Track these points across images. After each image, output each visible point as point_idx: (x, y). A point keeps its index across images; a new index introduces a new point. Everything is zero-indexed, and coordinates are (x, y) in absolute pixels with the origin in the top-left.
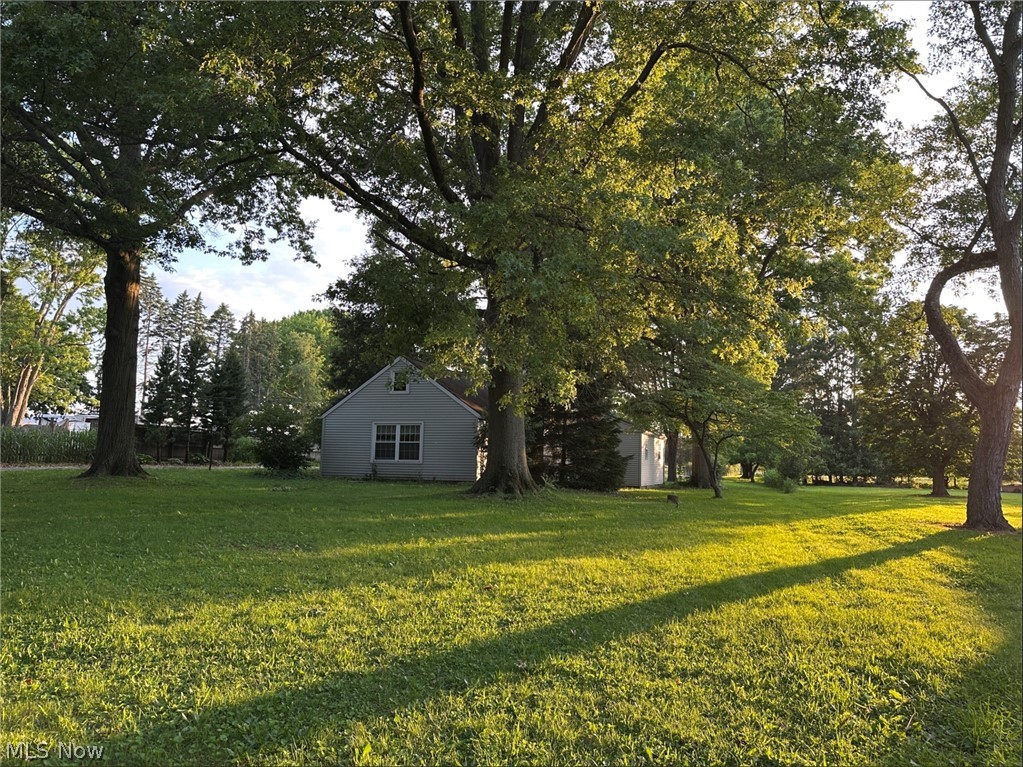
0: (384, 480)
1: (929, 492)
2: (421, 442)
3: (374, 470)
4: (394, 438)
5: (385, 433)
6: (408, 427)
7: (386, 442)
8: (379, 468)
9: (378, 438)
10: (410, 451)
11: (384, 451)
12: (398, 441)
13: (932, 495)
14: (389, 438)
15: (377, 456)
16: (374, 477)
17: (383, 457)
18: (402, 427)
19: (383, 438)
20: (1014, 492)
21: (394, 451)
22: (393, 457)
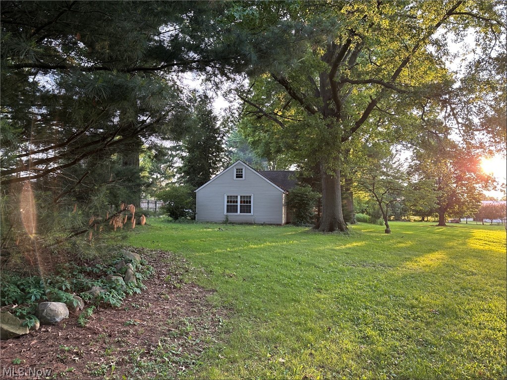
0: (233, 223)
1: (438, 223)
2: (252, 204)
3: (227, 218)
4: (237, 202)
5: (232, 200)
6: (244, 196)
7: (232, 204)
8: (229, 218)
9: (228, 202)
10: (246, 208)
11: (231, 208)
12: (239, 204)
13: (439, 225)
14: (234, 202)
15: (228, 211)
16: (227, 222)
17: (231, 212)
18: (241, 197)
19: (231, 202)
20: (456, 223)
21: (237, 209)
22: (237, 212)
